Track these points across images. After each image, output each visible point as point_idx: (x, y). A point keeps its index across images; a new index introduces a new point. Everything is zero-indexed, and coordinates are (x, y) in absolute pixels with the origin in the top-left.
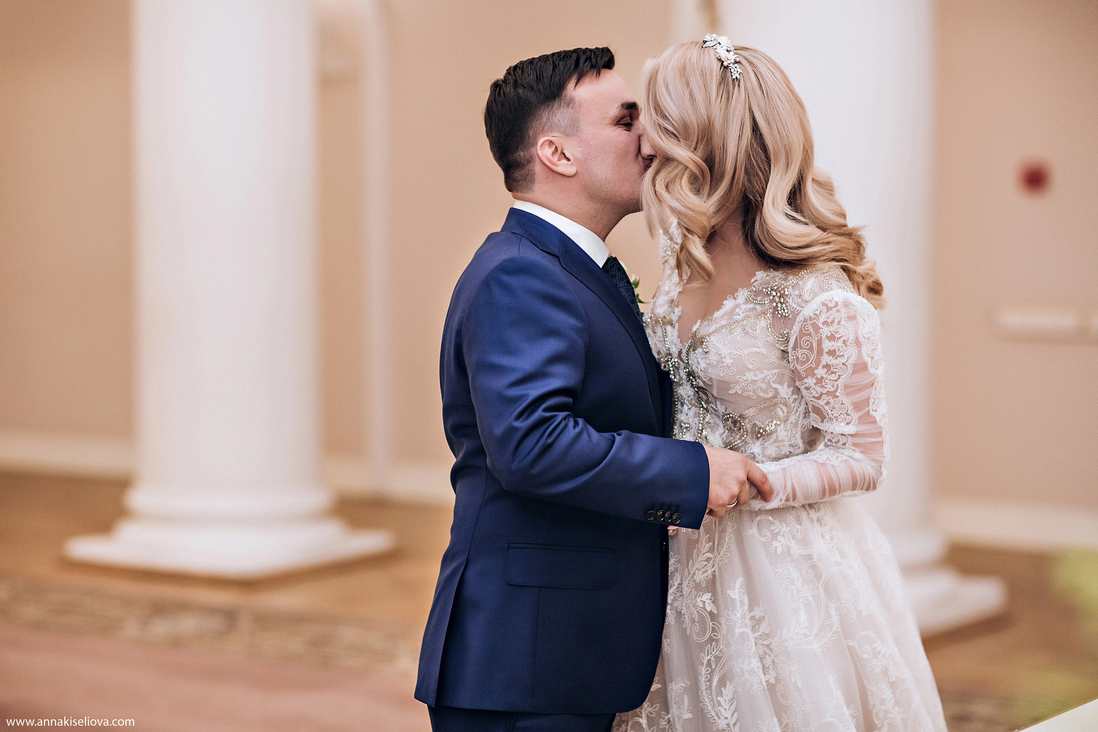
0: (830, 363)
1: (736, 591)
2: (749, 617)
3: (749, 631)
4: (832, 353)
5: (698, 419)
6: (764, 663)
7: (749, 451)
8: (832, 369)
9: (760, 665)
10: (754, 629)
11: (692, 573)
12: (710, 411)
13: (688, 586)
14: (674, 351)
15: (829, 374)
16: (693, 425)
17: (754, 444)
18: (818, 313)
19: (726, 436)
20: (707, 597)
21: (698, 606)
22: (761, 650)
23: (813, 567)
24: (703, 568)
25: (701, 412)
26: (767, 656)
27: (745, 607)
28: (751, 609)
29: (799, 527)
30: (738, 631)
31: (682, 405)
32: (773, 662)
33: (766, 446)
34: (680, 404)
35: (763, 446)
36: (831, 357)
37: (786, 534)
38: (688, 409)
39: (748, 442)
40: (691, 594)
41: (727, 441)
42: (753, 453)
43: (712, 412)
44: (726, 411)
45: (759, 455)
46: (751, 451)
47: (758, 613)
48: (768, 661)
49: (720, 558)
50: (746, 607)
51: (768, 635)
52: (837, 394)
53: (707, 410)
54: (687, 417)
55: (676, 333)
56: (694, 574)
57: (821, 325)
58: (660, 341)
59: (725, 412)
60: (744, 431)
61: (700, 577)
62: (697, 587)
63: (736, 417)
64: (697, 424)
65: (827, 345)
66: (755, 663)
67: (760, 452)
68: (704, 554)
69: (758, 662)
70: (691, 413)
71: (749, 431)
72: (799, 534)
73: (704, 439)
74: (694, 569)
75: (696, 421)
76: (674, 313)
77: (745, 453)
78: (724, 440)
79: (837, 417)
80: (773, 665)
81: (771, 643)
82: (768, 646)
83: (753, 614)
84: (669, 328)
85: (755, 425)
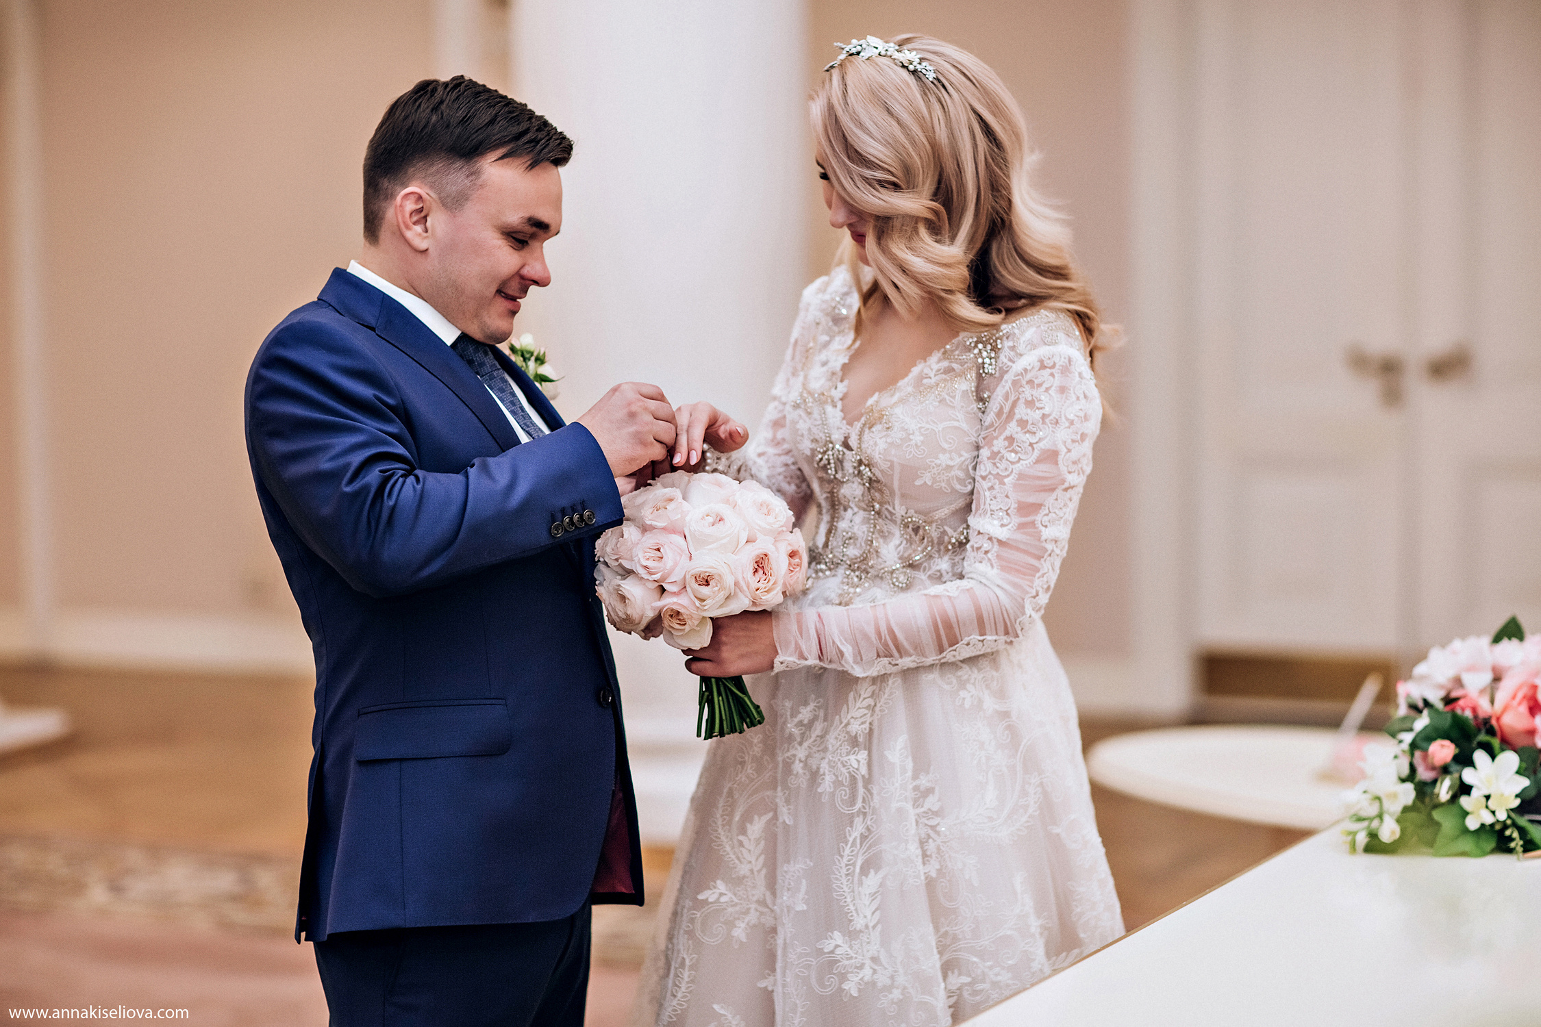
0: (1015, 436)
1: (897, 751)
2: (911, 787)
3: (909, 806)
4: (1023, 423)
5: (867, 525)
6: (925, 848)
7: (935, 568)
8: (1014, 445)
9: (919, 852)
10: (916, 803)
11: (845, 721)
12: (884, 516)
13: (836, 738)
14: (837, 437)
15: (1008, 451)
16: (859, 534)
17: (941, 558)
18: (1029, 368)
19: (904, 548)
20: (863, 755)
21: (851, 765)
22: (923, 831)
23: (1010, 728)
24: (861, 717)
25: (872, 517)
26: (931, 841)
27: (907, 775)
28: (915, 777)
29: (994, 673)
30: (895, 805)
31: (845, 510)
32: (938, 848)
33: (956, 560)
34: (842, 508)
35: (953, 561)
36: (1019, 429)
37: (977, 681)
38: (853, 515)
39: (933, 555)
40: (841, 750)
41: (906, 555)
42: (939, 571)
43: (886, 517)
44: (906, 513)
45: (948, 573)
46: (938, 568)
47: (924, 782)
48: (931, 847)
49: (881, 706)
50: (909, 774)
51: (936, 814)
52: (1006, 480)
53: (878, 513)
54: (850, 525)
55: (839, 415)
56: (848, 724)
57: (1025, 383)
58: (815, 426)
59: (904, 515)
60: (928, 542)
61: (855, 728)
62: (854, 742)
63: (921, 522)
64: (866, 533)
65: (1021, 411)
66: (914, 849)
67: (949, 569)
68: (864, 699)
69: (917, 848)
70: (858, 519)
71: (935, 542)
72: (995, 683)
73: (875, 553)
74: (849, 717)
75: (865, 528)
76: (836, 388)
77: (929, 571)
78: (901, 553)
79: (993, 511)
80: (938, 853)
81: (938, 824)
82: (933, 828)
83: (917, 782)
84: (829, 409)
85: (944, 533)
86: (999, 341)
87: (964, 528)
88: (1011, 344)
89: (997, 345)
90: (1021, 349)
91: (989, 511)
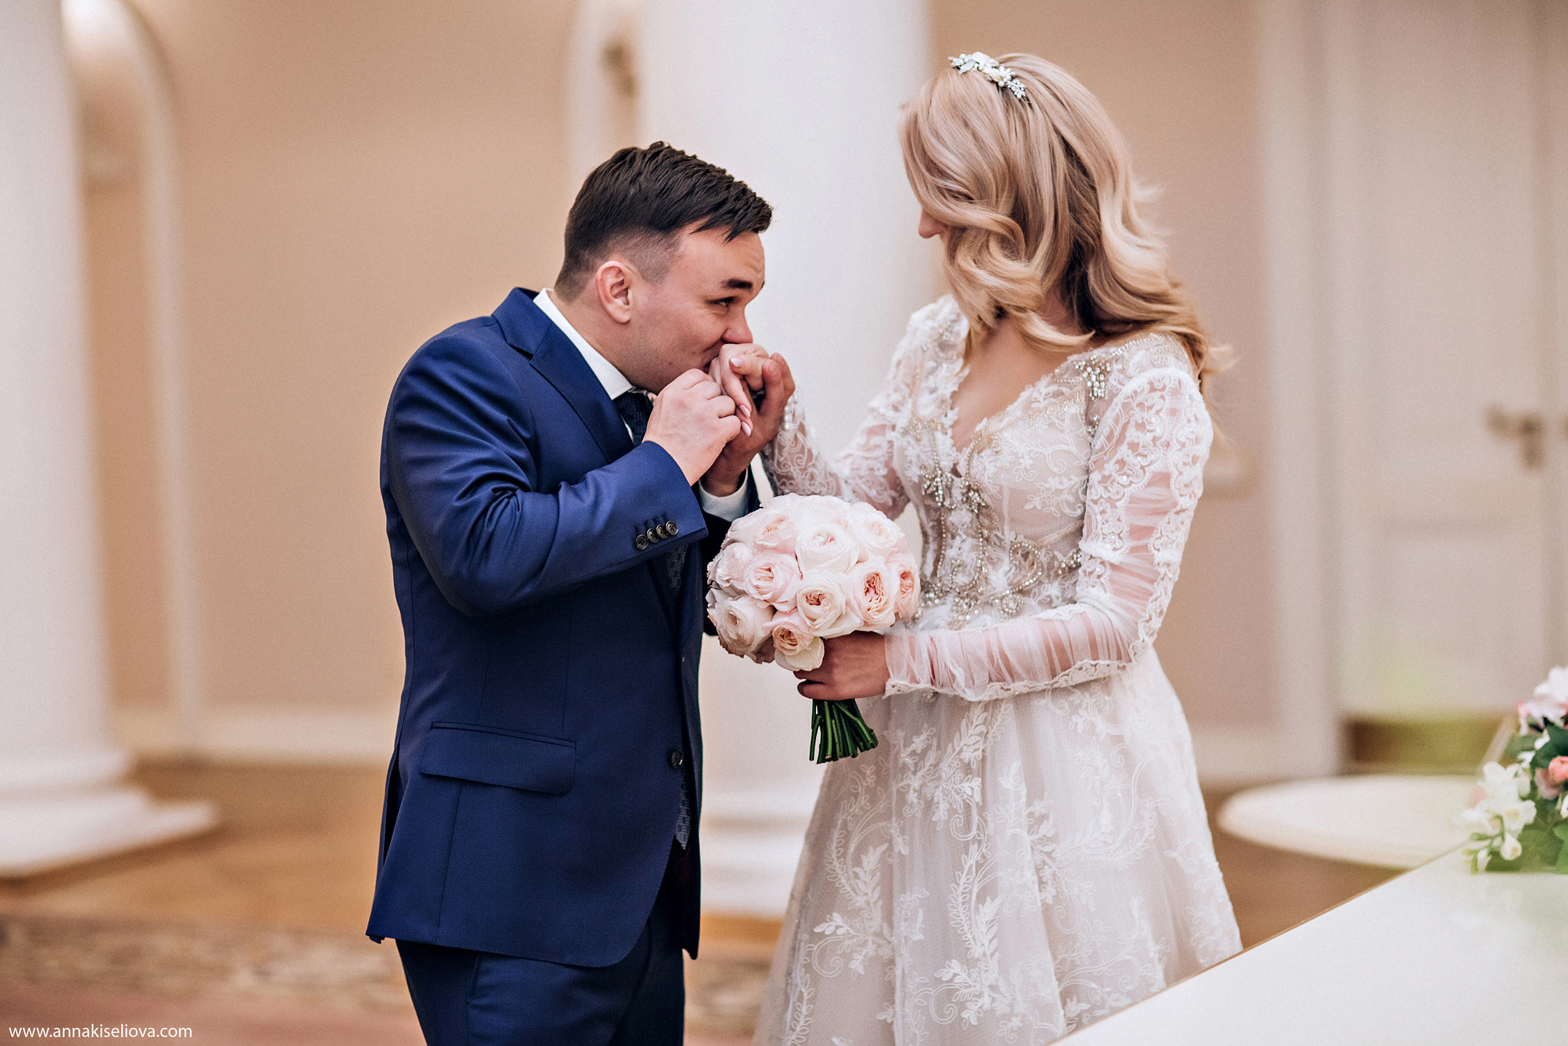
0: (1126, 459)
1: (1010, 778)
2: (1025, 813)
3: (1024, 833)
4: (1134, 447)
5: (976, 552)
6: (1041, 875)
7: (1045, 594)
8: (1125, 468)
9: (1035, 878)
10: (1031, 829)
11: (958, 749)
12: (993, 543)
13: (950, 766)
14: (946, 464)
15: (1119, 474)
16: (968, 561)
17: (1051, 584)
18: (1139, 390)
19: (1013, 574)
20: (976, 783)
21: (964, 792)
22: (1039, 858)
23: (1124, 752)
24: (973, 744)
25: (981, 544)
26: (1046, 867)
27: (1021, 801)
28: (1029, 804)
29: (1106, 697)
30: (1009, 832)
31: (953, 537)
32: (1054, 875)
33: (1066, 586)
34: (949, 536)
35: (1063, 587)
36: (1130, 452)
37: (1089, 706)
38: (962, 542)
39: (1043, 581)
40: (954, 777)
41: (1015, 581)
42: (1049, 596)
43: (995, 544)
44: (1016, 539)
45: (1058, 598)
46: (1048, 593)
47: (1038, 808)
48: (1047, 874)
49: (994, 733)
50: (1024, 799)
51: (1051, 840)
52: (1118, 504)
53: (987, 540)
54: (959, 552)
55: (949, 441)
56: (961, 751)
57: (1135, 406)
58: (925, 452)
59: (1013, 541)
60: (1038, 568)
61: (968, 755)
62: (967, 769)
63: (1030, 547)
64: (975, 560)
65: (1132, 434)
66: (1030, 876)
67: (1059, 594)
68: (976, 726)
69: (1033, 875)
70: (966, 546)
71: (1045, 567)
72: (1108, 708)
73: (984, 580)
75: (973, 555)
76: (946, 416)
77: (1039, 595)
78: (1010, 580)
79: (1106, 535)
80: (1054, 879)
81: (1054, 850)
82: (1049, 854)
83: (1031, 809)
84: (939, 435)
85: (1054, 558)
86: (1108, 364)
87: (1074, 553)
88: (1120, 366)
89: (1106, 368)
90: (1131, 371)
91: (1101, 534)
